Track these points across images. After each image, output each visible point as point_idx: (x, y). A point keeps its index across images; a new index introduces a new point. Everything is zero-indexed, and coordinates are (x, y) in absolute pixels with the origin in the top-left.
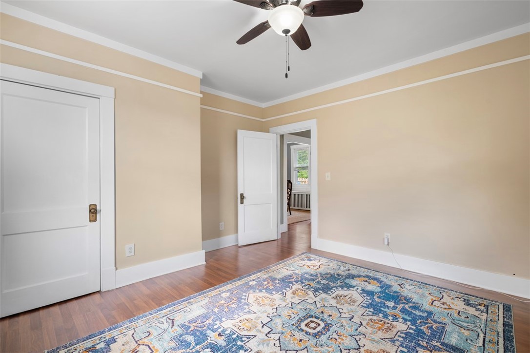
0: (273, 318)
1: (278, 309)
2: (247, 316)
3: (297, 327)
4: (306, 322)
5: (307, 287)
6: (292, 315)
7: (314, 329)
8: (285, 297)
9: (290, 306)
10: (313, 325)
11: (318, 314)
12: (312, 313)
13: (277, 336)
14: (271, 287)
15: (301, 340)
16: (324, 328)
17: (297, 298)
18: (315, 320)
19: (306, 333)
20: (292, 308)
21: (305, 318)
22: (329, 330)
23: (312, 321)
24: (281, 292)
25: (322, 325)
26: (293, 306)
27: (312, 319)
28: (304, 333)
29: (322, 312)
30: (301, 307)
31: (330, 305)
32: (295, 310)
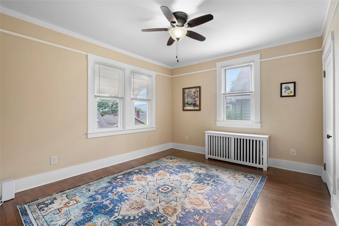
0: (186, 191)
1: (185, 196)
2: (203, 191)
3: (173, 188)
4: (169, 190)
5: (162, 219)
6: (176, 193)
7: (165, 187)
8: (182, 206)
9: (177, 199)
10: (165, 189)
11: (160, 194)
12: (164, 194)
13: (182, 184)
14: (197, 217)
15: (172, 183)
16: (160, 187)
17: (173, 206)
18: (163, 191)
19: (169, 186)
20: (176, 197)
21: (169, 192)
22: (158, 187)
23: (165, 190)
24: (186, 211)
25: (160, 189)
26: (175, 199)
27: (165, 191)
28: (170, 186)
29: (158, 195)
30: (170, 198)
31: (150, 200)
32: (174, 196)
